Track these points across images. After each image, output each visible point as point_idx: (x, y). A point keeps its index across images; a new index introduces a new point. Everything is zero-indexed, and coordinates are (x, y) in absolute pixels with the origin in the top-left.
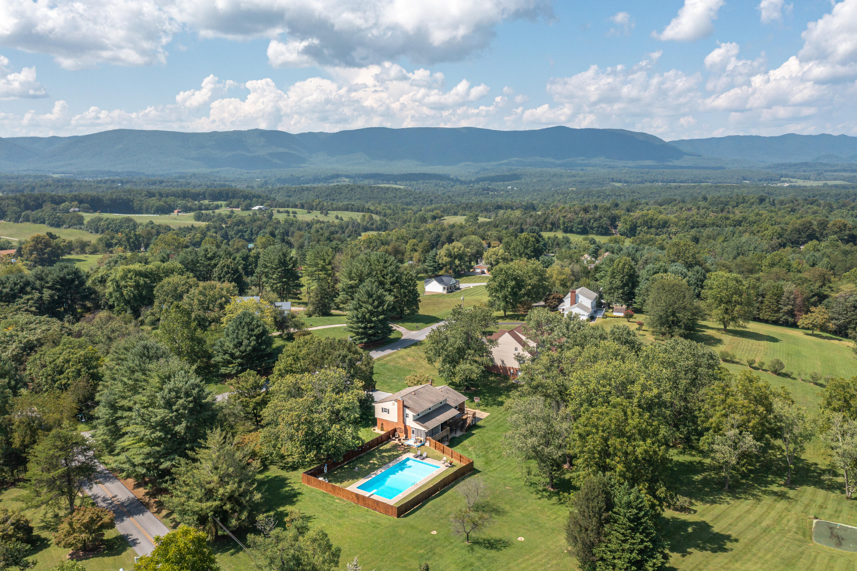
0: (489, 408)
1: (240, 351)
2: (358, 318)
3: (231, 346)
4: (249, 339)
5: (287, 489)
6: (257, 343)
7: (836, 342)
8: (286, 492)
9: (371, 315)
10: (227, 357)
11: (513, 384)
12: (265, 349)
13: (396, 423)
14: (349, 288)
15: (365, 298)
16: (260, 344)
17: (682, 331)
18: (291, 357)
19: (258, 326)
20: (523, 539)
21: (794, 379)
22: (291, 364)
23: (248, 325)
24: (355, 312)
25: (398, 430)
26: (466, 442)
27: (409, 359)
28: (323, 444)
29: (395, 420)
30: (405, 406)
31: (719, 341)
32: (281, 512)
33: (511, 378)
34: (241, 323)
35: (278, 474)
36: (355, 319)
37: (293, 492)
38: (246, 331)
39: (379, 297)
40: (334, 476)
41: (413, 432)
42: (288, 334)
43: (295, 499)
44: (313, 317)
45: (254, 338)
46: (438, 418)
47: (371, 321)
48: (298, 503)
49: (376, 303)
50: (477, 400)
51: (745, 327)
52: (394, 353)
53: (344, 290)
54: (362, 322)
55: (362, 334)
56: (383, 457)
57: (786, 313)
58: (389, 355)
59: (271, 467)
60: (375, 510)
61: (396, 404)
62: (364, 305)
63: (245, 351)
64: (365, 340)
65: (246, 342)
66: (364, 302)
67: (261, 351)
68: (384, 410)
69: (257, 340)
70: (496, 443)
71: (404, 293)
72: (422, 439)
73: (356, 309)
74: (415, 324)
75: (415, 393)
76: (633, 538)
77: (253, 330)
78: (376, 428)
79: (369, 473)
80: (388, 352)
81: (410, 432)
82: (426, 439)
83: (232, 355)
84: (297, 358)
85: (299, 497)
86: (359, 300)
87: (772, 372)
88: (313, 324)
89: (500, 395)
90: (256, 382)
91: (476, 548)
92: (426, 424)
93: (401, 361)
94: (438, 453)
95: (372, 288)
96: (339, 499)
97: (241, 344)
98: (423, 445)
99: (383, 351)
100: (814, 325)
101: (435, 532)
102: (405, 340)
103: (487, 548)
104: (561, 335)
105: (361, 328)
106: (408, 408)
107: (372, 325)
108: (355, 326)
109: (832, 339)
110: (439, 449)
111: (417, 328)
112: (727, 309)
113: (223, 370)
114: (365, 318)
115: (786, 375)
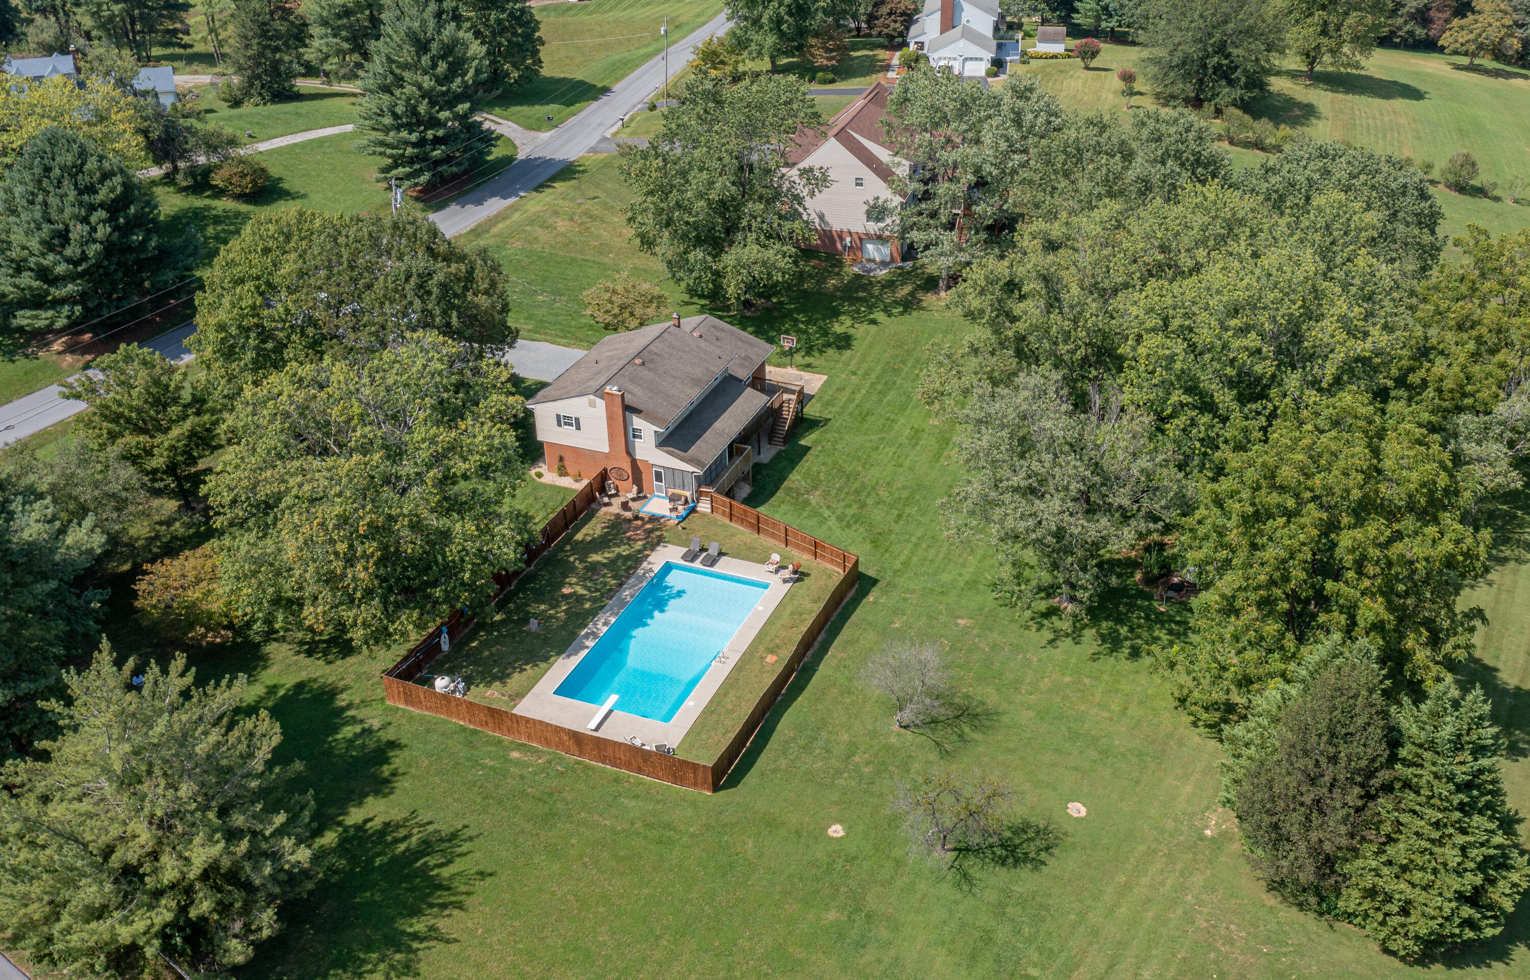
0: (815, 359)
1: (68, 261)
2: (395, 116)
3: (34, 244)
4: (85, 220)
5: (348, 731)
6: (116, 228)
7: (1520, 82)
8: (350, 742)
9: (432, 104)
10: (27, 279)
11: (858, 277)
12: (143, 243)
13: (606, 456)
14: (339, 16)
15: (407, 54)
16: (125, 231)
17: (1238, 93)
18: (250, 285)
19: (106, 176)
20: (1083, 812)
21: (1497, 199)
22: (253, 307)
23: (73, 176)
24: (386, 97)
25: (612, 475)
26: (796, 478)
27: (562, 225)
28: (435, 584)
29: (604, 447)
30: (629, 409)
31: (1309, 112)
32: (360, 828)
33: (847, 258)
34: (47, 170)
35: (303, 676)
36: (387, 120)
37: (371, 744)
38: (72, 194)
39: (448, 50)
40: (474, 658)
41: (659, 477)
42: (192, 172)
43: (386, 770)
44: (247, 108)
45: (101, 214)
46: (718, 425)
47: (434, 123)
48: (402, 784)
49: (442, 67)
50: (788, 342)
51: (1357, 66)
52: (513, 209)
53: (325, 23)
54: (410, 127)
55: (411, 161)
56: (594, 568)
57: (1412, 17)
58: (500, 217)
59: (271, 648)
60: (640, 771)
61: (601, 403)
62: (407, 75)
63: (84, 258)
64: (425, 178)
65: (78, 231)
66: (405, 66)
67: (130, 249)
68: (562, 421)
69: (113, 219)
70: (875, 472)
71: (499, 21)
72: (688, 494)
73: (386, 89)
74: (539, 110)
75: (644, 357)
76: (1464, 832)
77: (91, 190)
78: (543, 468)
79: (573, 635)
80: (495, 205)
81: (648, 478)
82: (700, 494)
83: (43, 274)
84: (269, 285)
85: (398, 760)
86: (390, 60)
87: (1449, 186)
88: (255, 130)
89: (835, 314)
90: (157, 382)
91: (972, 865)
92: (693, 450)
93: (539, 232)
94: (743, 534)
95: (423, 23)
96: (520, 747)
97: (63, 236)
98: (693, 510)
99: (479, 202)
100: (1481, 47)
101: (836, 831)
102: (531, 164)
103: (1003, 861)
104: (1003, 145)
105: (407, 143)
106: (637, 411)
107: (441, 133)
108: (391, 137)
109: (1508, 75)
110: (742, 521)
111: (550, 122)
112: (1325, 23)
113: (23, 319)
114: (414, 112)
115: (1479, 192)
